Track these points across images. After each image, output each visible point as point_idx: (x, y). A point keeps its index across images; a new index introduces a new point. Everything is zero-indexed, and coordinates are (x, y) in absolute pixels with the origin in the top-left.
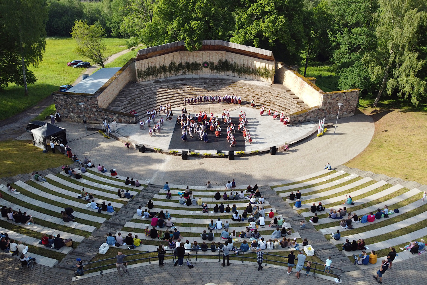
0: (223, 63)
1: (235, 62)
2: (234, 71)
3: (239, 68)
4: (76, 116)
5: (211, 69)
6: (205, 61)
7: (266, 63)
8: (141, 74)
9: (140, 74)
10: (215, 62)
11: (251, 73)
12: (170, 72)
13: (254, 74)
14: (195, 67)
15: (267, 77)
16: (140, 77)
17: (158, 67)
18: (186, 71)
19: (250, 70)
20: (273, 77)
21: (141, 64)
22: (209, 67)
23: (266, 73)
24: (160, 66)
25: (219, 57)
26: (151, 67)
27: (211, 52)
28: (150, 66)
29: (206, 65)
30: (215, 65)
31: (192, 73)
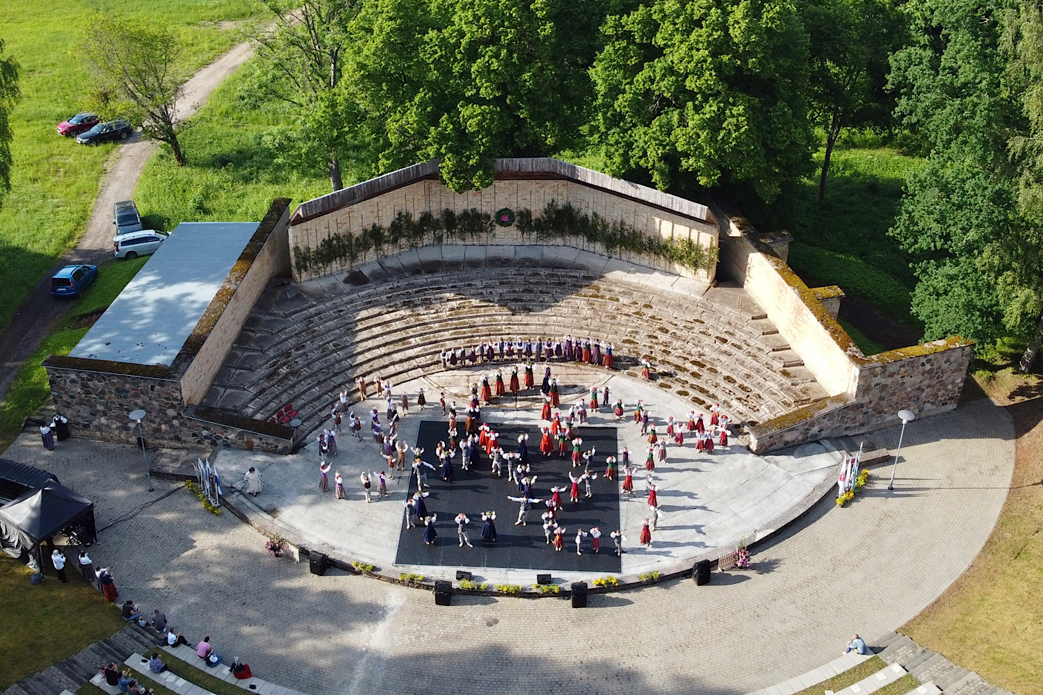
0: (558, 212)
1: (595, 214)
2: (592, 238)
3: (610, 230)
4: (114, 426)
5: (522, 228)
6: (503, 207)
7: (691, 229)
8: (306, 259)
9: (305, 260)
10: (533, 209)
12: (395, 241)
13: (655, 253)
14: (473, 223)
15: (696, 265)
16: (302, 267)
17: (357, 231)
18: (445, 236)
20: (714, 268)
21: (305, 233)
22: (516, 223)
23: (691, 255)
24: (365, 231)
25: (547, 197)
26: (337, 237)
27: (520, 182)
28: (332, 235)
29: (505, 217)
30: (533, 218)
31: (464, 240)
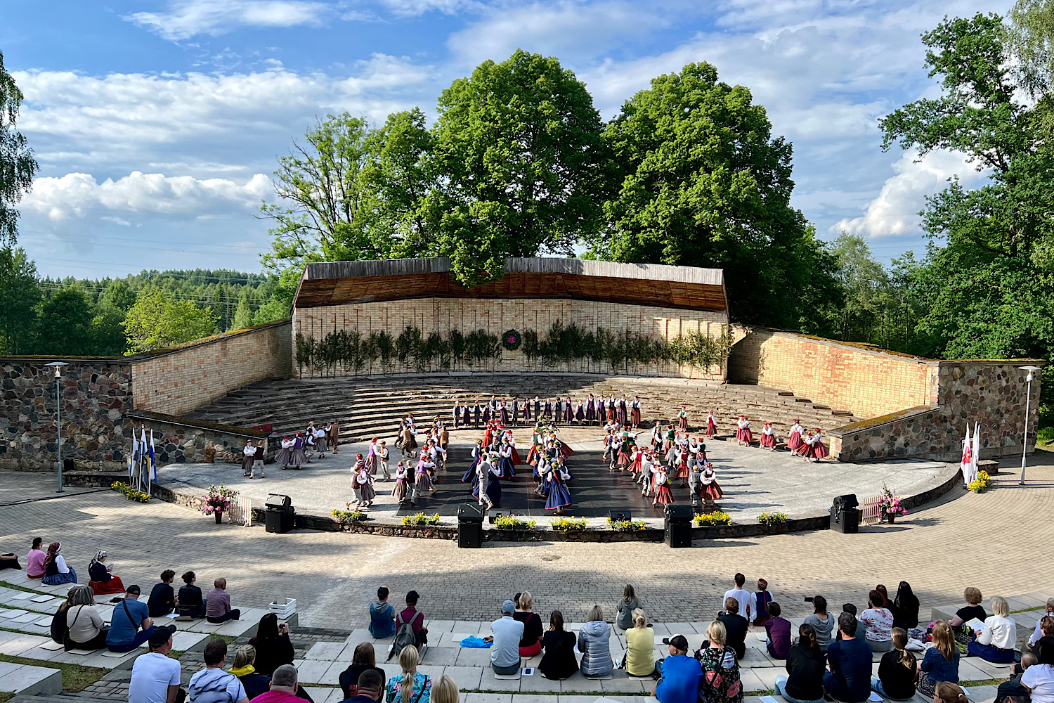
0: (563, 334)
1: (600, 329)
2: (597, 358)
3: (615, 344)
5: (527, 352)
6: (510, 329)
7: (700, 320)
8: (308, 350)
9: (306, 351)
10: (539, 331)
11: (653, 357)
12: (402, 358)
13: (663, 358)
14: (480, 345)
15: (707, 362)
16: (302, 360)
17: (365, 335)
18: (452, 361)
19: (650, 345)
20: (725, 363)
21: (310, 321)
22: (522, 346)
23: (701, 352)
24: (373, 336)
25: (552, 318)
26: (343, 333)
27: (526, 301)
28: (338, 331)
29: (511, 340)
30: (539, 340)
31: (470, 365)
